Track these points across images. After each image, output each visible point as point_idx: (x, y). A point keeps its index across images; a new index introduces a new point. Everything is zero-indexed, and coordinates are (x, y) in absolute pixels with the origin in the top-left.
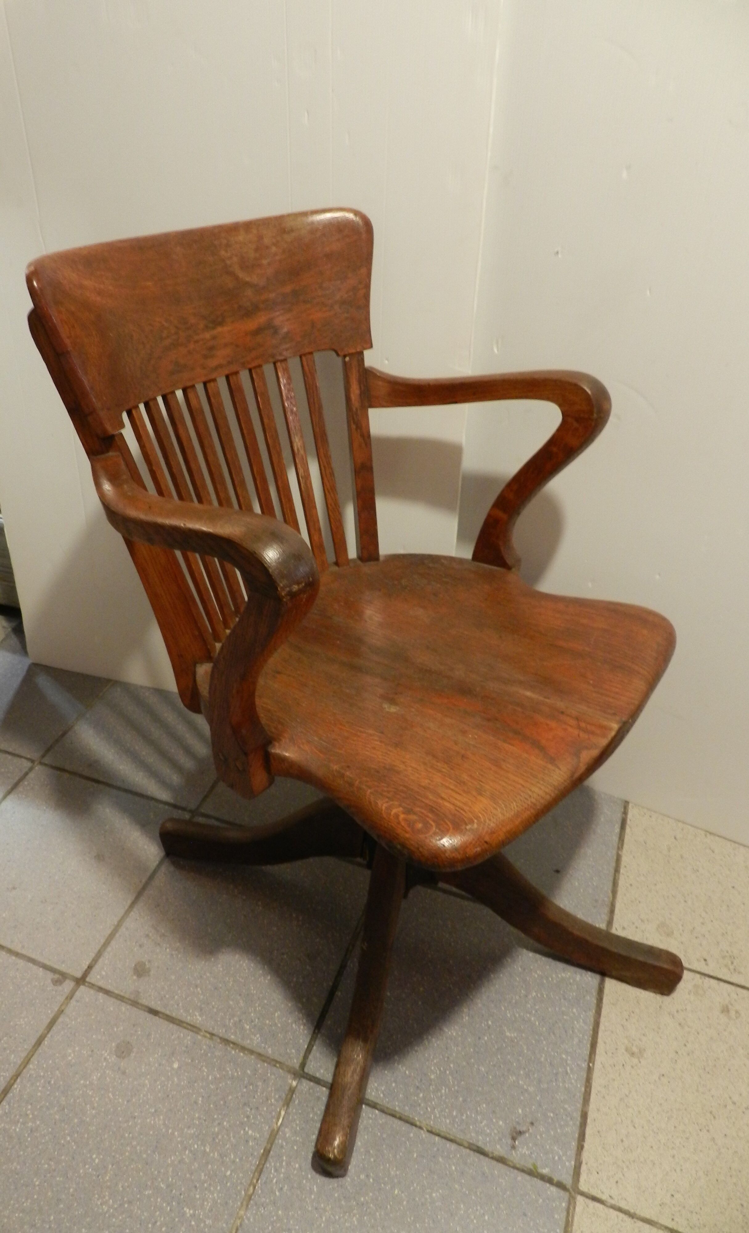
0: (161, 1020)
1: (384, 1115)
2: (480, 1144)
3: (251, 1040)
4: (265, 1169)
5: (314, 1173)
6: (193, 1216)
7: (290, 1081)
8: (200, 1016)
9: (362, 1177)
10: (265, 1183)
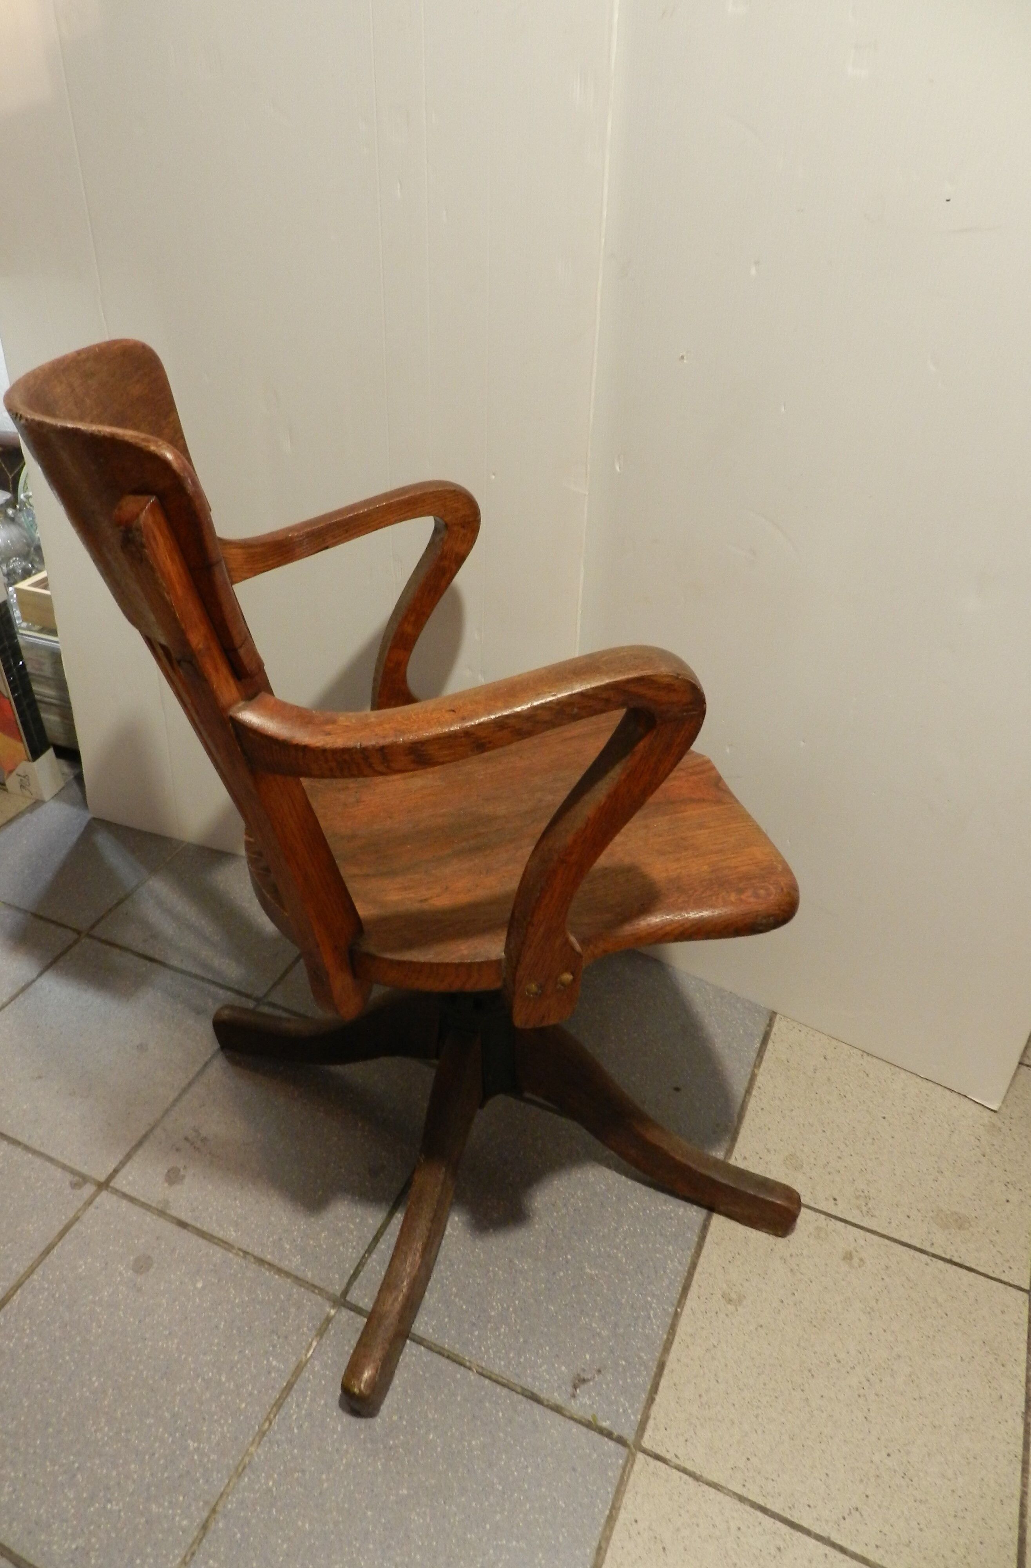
0: (190, 1234)
1: (430, 1353)
2: (536, 1391)
3: (290, 1261)
4: (285, 1404)
5: (340, 1411)
6: (197, 1449)
7: (328, 1310)
8: (235, 1231)
9: (395, 1418)
10: (284, 1419)
